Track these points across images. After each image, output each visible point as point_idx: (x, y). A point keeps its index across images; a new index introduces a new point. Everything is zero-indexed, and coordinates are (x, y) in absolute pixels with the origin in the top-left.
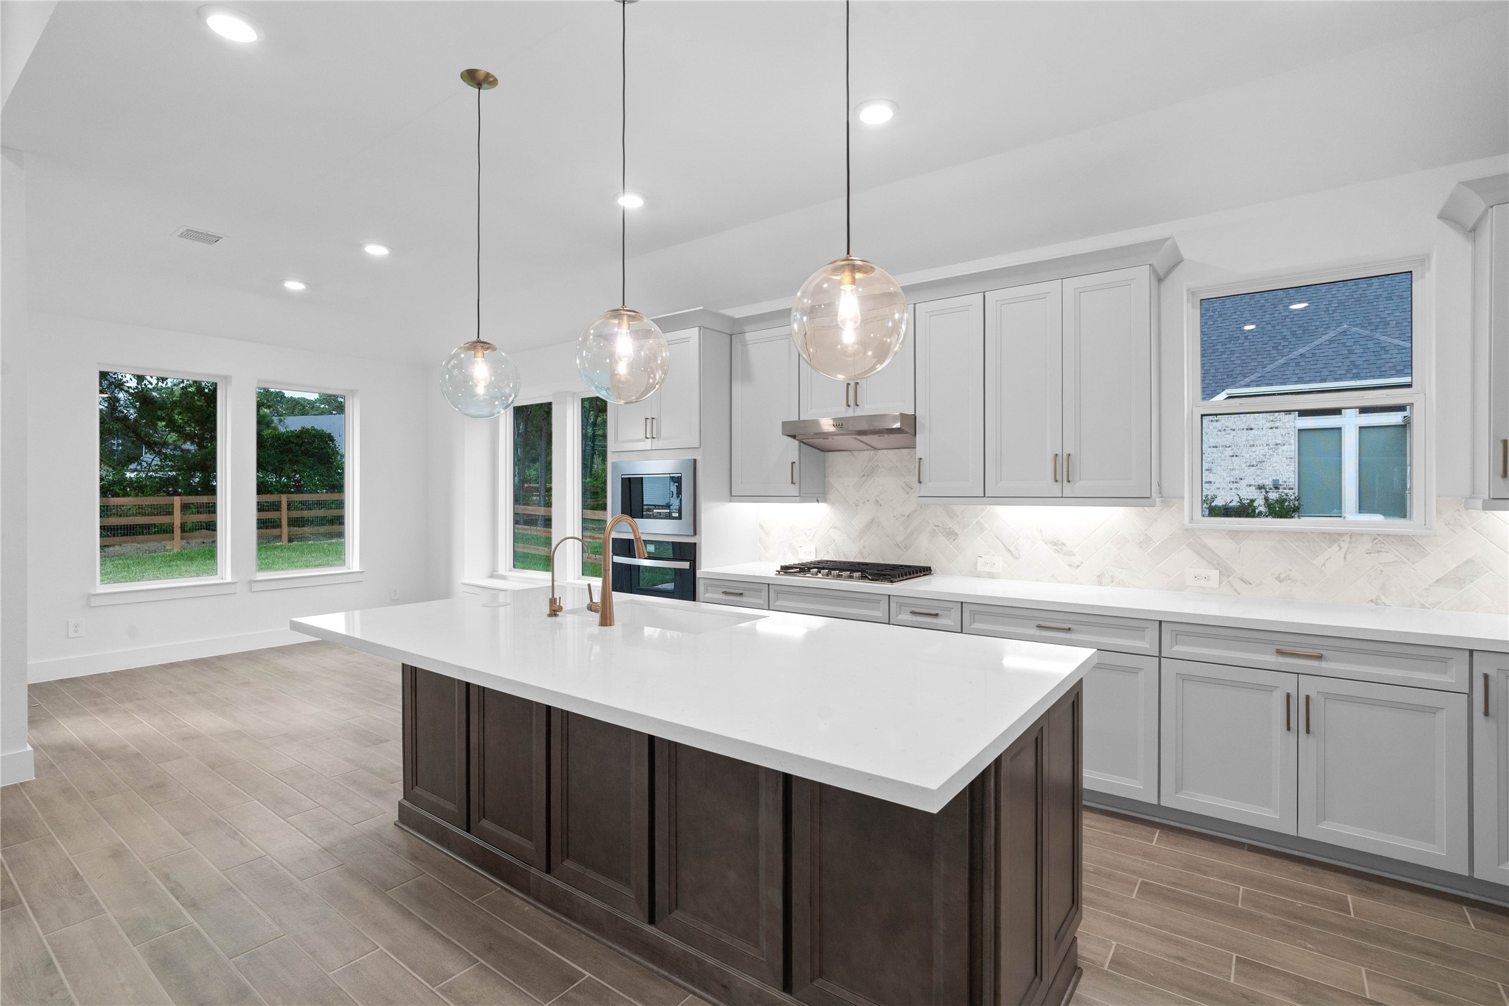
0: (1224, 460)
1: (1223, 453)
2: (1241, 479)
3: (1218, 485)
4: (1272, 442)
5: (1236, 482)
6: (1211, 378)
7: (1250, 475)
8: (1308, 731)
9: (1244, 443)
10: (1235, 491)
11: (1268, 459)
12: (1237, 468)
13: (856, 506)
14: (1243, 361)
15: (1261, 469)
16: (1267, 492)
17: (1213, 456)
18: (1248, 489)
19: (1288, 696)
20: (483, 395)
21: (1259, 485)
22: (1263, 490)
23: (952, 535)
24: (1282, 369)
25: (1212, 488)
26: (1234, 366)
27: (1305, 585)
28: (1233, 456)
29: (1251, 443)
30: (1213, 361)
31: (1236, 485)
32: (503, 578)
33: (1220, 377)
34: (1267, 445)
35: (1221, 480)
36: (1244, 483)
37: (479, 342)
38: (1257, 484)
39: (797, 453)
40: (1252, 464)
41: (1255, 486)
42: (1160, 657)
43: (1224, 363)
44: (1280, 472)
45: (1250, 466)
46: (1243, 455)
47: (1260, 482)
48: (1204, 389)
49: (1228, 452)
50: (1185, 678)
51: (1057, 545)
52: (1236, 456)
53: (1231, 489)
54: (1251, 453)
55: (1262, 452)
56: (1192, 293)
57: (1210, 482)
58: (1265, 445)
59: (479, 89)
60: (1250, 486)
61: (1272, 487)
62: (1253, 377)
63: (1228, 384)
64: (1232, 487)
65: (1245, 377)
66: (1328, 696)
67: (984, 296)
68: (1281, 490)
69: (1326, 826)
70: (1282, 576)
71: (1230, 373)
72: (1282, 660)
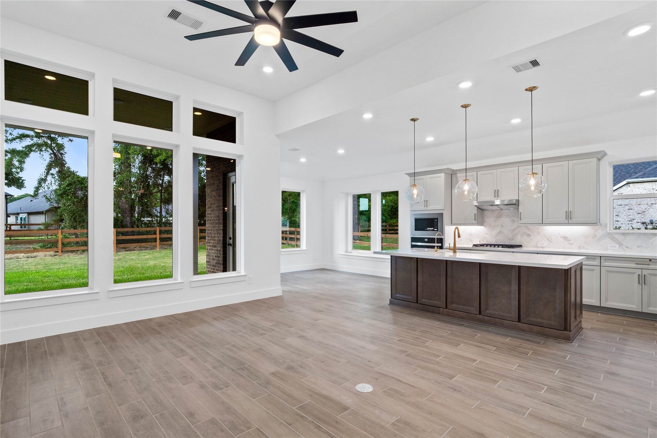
0: (625, 211)
1: (624, 208)
2: (634, 219)
3: (621, 222)
4: (649, 203)
5: (631, 221)
6: (619, 174)
7: (638, 218)
8: (645, 284)
9: (635, 203)
10: (631, 225)
11: (648, 210)
12: (632, 214)
13: (494, 227)
14: (635, 166)
15: (644, 215)
16: (647, 225)
17: (620, 209)
18: (637, 224)
19: (639, 275)
21: (643, 222)
22: (645, 224)
23: (529, 235)
24: (655, 170)
25: (619, 224)
26: (630, 169)
27: (647, 248)
28: (629, 209)
29: (639, 203)
30: (619, 167)
31: (631, 222)
32: (351, 253)
33: (623, 174)
34: (647, 204)
35: (624, 220)
36: (635, 221)
38: (642, 222)
39: (476, 211)
40: (639, 213)
41: (640, 222)
42: (600, 266)
43: (625, 167)
44: (654, 216)
45: (638, 213)
46: (634, 208)
47: (643, 221)
48: (614, 180)
49: (627, 207)
50: (608, 271)
51: (565, 238)
52: (631, 209)
53: (629, 224)
54: (639, 208)
55: (644, 207)
56: (610, 163)
57: (618, 221)
58: (646, 204)
60: (638, 222)
61: (649, 223)
62: (640, 174)
63: (627, 177)
64: (629, 223)
65: (636, 173)
66: (651, 275)
67: (542, 165)
68: (654, 224)
69: (650, 308)
70: (639, 246)
71: (628, 172)
72: (637, 265)
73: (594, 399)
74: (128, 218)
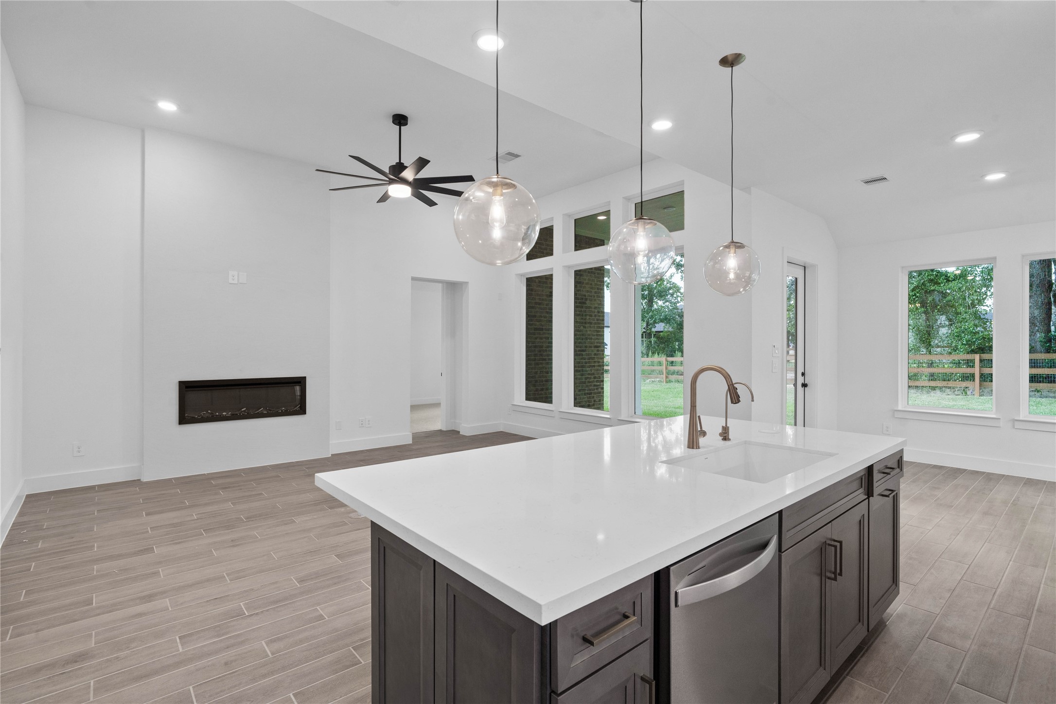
20: (733, 279)
37: (733, 242)
73: (178, 640)
74: (1038, 335)
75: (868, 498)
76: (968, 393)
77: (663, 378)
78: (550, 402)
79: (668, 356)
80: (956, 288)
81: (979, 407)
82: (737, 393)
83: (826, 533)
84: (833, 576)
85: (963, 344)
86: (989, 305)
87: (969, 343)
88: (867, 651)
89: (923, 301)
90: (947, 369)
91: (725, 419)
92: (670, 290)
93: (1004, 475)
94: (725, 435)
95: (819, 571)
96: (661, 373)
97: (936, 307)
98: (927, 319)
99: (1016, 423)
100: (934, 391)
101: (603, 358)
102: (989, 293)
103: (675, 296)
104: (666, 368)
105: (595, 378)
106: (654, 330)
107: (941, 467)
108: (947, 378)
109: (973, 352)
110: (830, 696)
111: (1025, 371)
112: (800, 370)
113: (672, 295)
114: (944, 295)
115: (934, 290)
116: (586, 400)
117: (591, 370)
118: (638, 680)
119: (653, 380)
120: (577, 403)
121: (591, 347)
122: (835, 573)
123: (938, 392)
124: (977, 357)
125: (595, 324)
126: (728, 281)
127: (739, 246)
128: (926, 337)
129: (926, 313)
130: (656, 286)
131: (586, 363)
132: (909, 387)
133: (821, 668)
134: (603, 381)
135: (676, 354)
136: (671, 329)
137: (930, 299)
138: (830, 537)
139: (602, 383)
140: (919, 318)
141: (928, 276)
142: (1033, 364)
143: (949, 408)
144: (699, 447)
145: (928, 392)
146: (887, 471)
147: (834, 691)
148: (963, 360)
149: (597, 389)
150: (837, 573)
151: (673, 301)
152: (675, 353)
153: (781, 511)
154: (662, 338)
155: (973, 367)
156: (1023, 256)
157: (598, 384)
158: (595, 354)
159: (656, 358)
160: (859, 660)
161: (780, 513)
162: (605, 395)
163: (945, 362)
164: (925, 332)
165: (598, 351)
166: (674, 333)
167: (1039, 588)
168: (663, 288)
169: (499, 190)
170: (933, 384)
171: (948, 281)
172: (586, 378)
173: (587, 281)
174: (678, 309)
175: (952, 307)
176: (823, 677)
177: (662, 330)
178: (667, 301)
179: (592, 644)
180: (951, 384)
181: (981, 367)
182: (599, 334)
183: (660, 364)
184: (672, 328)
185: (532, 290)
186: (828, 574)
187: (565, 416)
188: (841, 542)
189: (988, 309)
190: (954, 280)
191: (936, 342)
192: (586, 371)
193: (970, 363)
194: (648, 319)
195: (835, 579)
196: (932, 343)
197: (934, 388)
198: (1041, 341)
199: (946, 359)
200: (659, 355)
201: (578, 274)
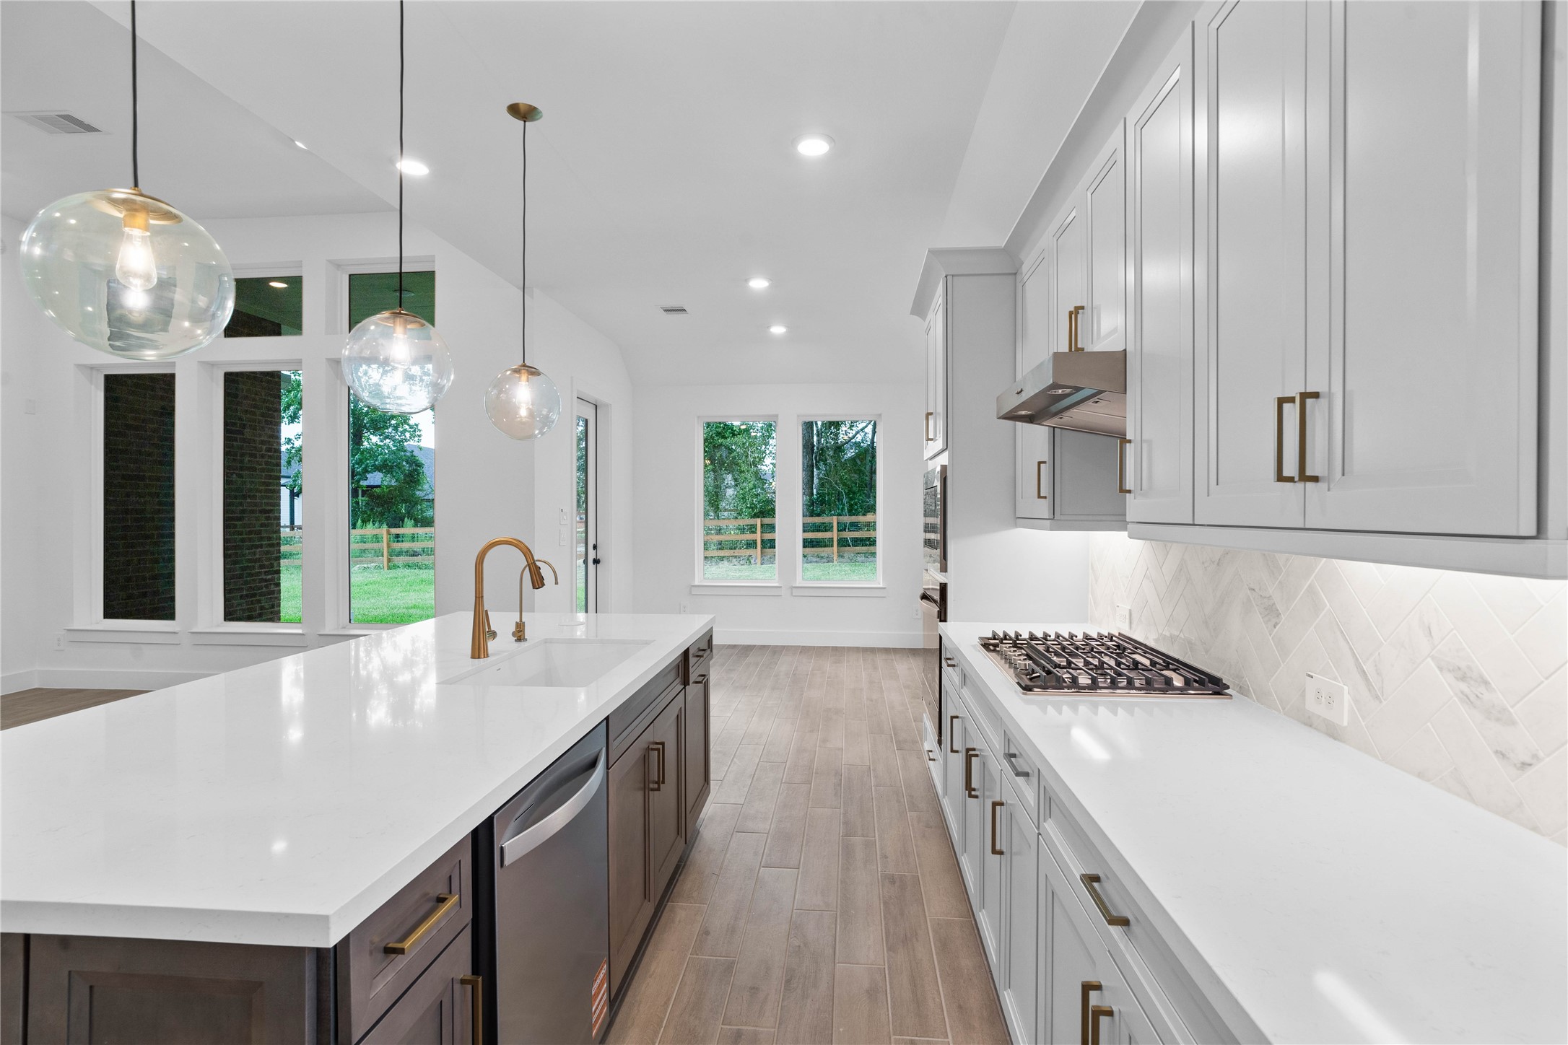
20: (525, 417)
23: (1271, 613)
37: (524, 366)
59: (525, 122)
74: (807, 498)
75: (684, 688)
76: (752, 561)
77: (383, 562)
78: (170, 615)
79: (390, 526)
80: (740, 444)
81: (761, 577)
82: (540, 574)
83: (648, 737)
84: (656, 786)
85: (747, 507)
86: (766, 466)
87: (753, 507)
88: (684, 867)
89: (712, 456)
90: (733, 536)
91: (519, 613)
92: (393, 419)
93: (785, 646)
94: (519, 634)
95: (642, 786)
96: (379, 553)
97: (724, 464)
98: (715, 479)
99: (794, 590)
100: (722, 562)
101: (279, 532)
102: (768, 452)
103: (400, 429)
104: (389, 546)
105: (261, 567)
106: (363, 483)
107: (734, 646)
108: (733, 546)
109: (755, 516)
110: (655, 928)
111: (800, 536)
112: (591, 543)
113: (396, 428)
114: (731, 451)
115: (721, 445)
116: (244, 607)
117: (254, 554)
118: (457, 986)
119: (365, 566)
120: (230, 615)
121: (252, 512)
122: (658, 783)
123: (725, 562)
124: (758, 521)
125: (262, 470)
126: (519, 419)
127: (533, 372)
128: (714, 499)
129: (714, 471)
130: (367, 412)
131: (243, 540)
132: (706, 558)
133: (646, 901)
134: (278, 572)
135: (405, 523)
136: (393, 483)
137: (718, 455)
138: (652, 740)
139: (276, 576)
140: (709, 477)
141: (716, 428)
142: (806, 528)
143: (734, 579)
144: (487, 655)
145: (717, 563)
146: (700, 653)
147: (657, 925)
148: (748, 525)
149: (267, 587)
150: (661, 781)
151: (397, 437)
152: (403, 521)
153: (608, 716)
154: (378, 497)
155: (755, 532)
156: (798, 416)
157: (270, 577)
158: (262, 525)
159: (370, 529)
160: (678, 880)
161: (607, 719)
162: (282, 597)
163: (731, 526)
164: (713, 493)
165: (268, 518)
166: (400, 489)
167: (816, 751)
168: (380, 415)
169: (140, 218)
170: (721, 553)
171: (734, 435)
172: (243, 569)
173: (245, 393)
174: (405, 451)
175: (737, 465)
176: (649, 909)
177: (380, 484)
178: (387, 437)
179: (402, 951)
180: (737, 552)
181: (762, 533)
182: (271, 490)
183: (377, 539)
184: (396, 481)
185: (117, 400)
186: (652, 786)
187: (204, 640)
188: (663, 744)
189: (766, 469)
190: (739, 434)
191: (724, 505)
192: (244, 555)
193: (752, 529)
194: (353, 466)
195: (658, 789)
196: (720, 507)
197: (721, 558)
198: (806, 505)
199: (733, 524)
200: (374, 525)
201: (232, 380)
